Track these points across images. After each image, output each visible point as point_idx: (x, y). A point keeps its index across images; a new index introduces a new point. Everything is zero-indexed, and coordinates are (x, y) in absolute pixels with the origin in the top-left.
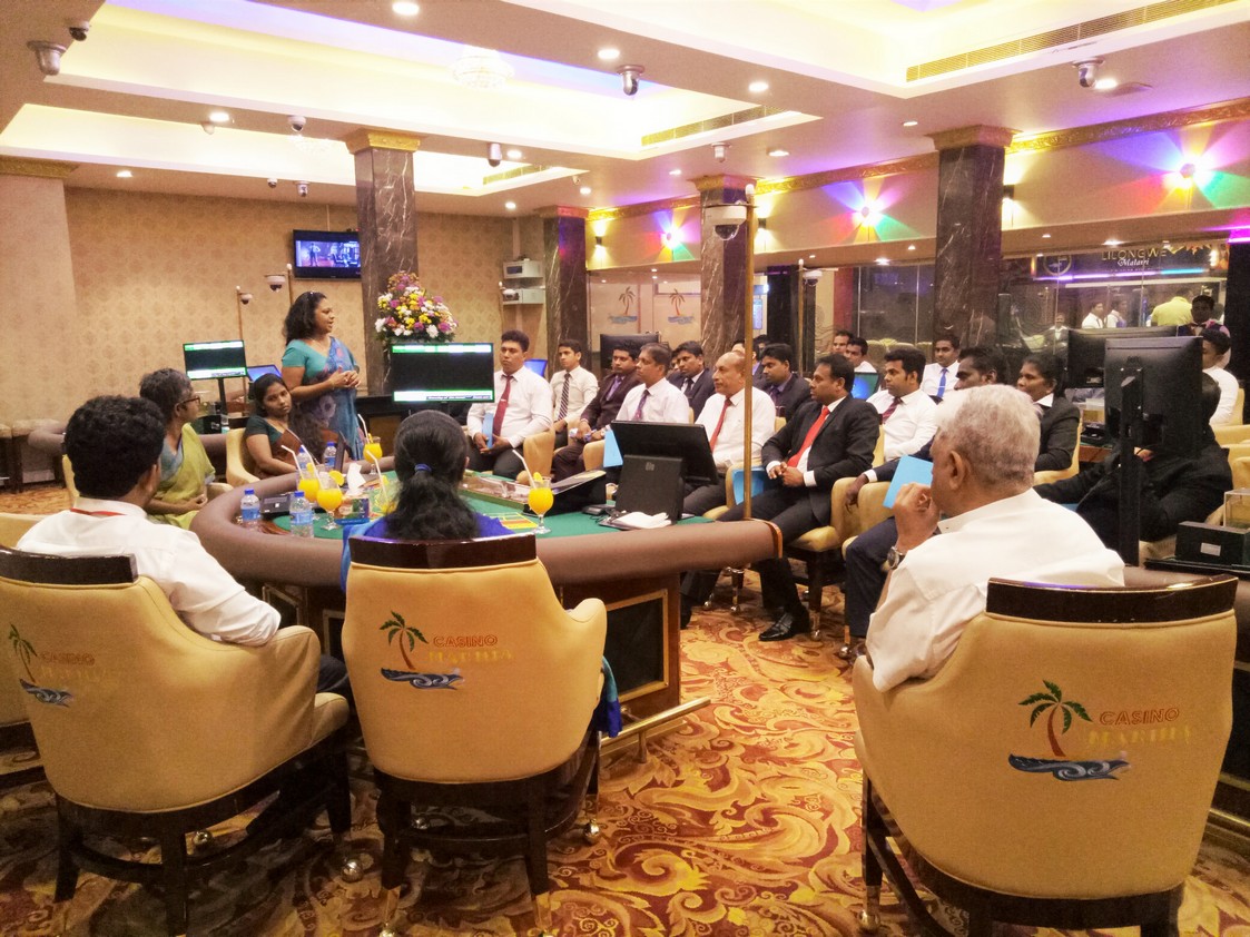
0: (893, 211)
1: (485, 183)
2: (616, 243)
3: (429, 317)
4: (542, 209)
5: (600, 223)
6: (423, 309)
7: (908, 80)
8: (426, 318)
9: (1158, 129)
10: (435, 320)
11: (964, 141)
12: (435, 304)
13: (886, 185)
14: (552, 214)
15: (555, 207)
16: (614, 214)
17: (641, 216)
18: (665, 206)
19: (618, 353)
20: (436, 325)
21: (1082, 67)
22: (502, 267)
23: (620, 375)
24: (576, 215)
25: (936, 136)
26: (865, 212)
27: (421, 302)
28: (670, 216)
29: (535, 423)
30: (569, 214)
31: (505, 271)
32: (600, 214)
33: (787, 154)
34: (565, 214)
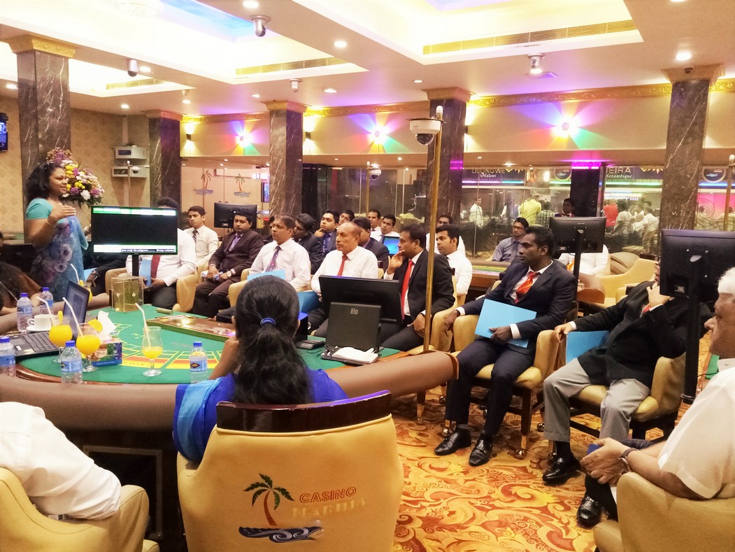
0: (395, 135)
1: (107, 88)
2: (201, 140)
3: (84, 184)
4: (149, 111)
5: (190, 125)
6: (78, 178)
7: (424, 54)
8: (81, 185)
9: (550, 101)
10: (88, 187)
11: (445, 96)
12: (87, 174)
13: (390, 118)
14: (157, 116)
15: (159, 111)
16: (201, 119)
17: (219, 123)
18: (240, 118)
19: (238, 217)
20: (89, 191)
21: (533, 58)
22: (114, 149)
23: (239, 233)
24: (174, 118)
25: (429, 91)
26: (377, 134)
27: (76, 173)
28: (243, 125)
29: (184, 268)
30: (169, 117)
31: (117, 154)
32: (190, 119)
33: (335, 91)
34: (166, 116)
